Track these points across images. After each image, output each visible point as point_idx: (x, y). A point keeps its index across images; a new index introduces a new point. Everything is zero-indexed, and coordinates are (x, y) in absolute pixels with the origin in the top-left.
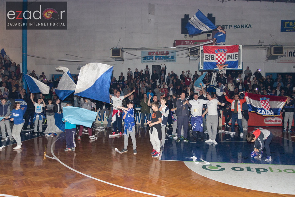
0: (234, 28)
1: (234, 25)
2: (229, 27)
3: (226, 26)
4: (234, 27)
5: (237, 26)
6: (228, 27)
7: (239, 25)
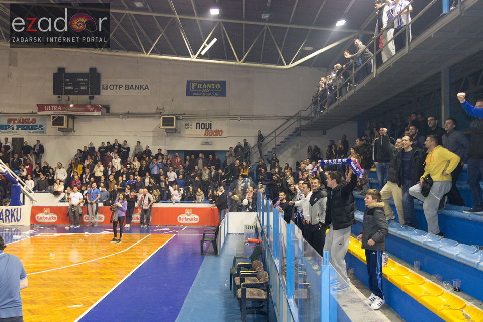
0: (126, 89)
1: (126, 85)
2: (120, 87)
3: (115, 86)
4: (126, 87)
5: (130, 87)
6: (118, 87)
7: (132, 85)
